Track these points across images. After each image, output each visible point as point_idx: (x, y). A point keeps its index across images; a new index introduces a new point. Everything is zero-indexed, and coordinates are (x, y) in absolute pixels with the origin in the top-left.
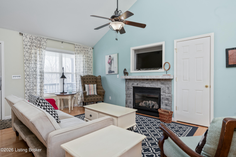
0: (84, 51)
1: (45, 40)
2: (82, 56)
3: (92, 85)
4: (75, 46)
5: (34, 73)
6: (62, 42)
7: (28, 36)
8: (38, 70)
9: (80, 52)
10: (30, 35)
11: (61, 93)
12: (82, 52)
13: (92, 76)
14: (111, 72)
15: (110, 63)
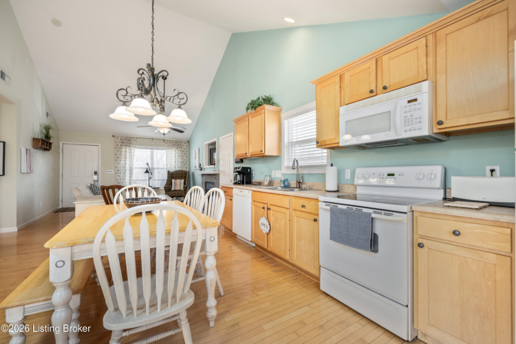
0: (176, 146)
2: (174, 150)
4: (166, 141)
6: (152, 139)
7: (119, 138)
8: (128, 166)
12: (174, 147)
13: (182, 171)
14: (195, 167)
15: (195, 158)
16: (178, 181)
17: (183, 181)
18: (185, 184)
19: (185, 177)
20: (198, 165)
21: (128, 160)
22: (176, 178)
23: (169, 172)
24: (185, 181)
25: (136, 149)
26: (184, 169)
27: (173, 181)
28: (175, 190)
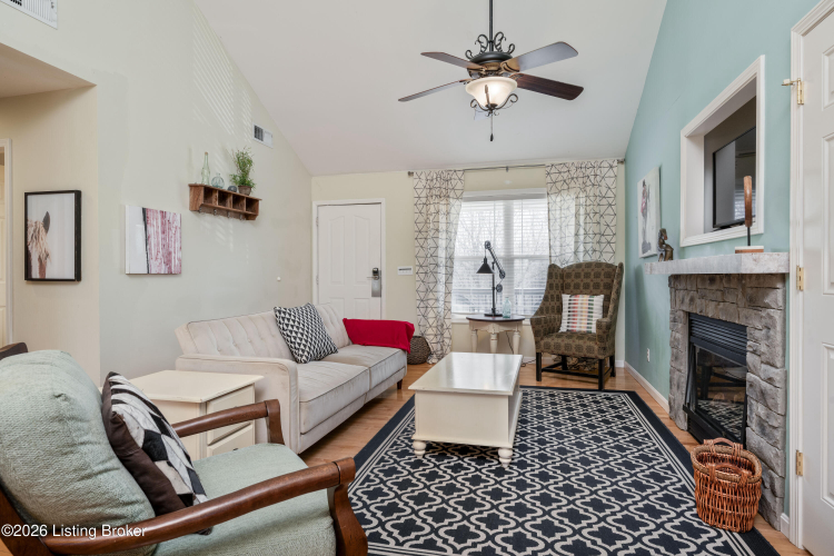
0: (581, 180)
1: (460, 174)
2: (574, 196)
3: (587, 297)
4: (548, 169)
5: (431, 260)
6: (507, 168)
7: (423, 177)
8: (442, 254)
9: (565, 187)
10: (427, 172)
11: (486, 315)
12: (572, 184)
13: (599, 264)
14: (646, 247)
15: (644, 211)
16: (583, 300)
17: (598, 300)
18: (605, 310)
19: (609, 287)
20: (653, 239)
21: (443, 235)
22: (576, 290)
23: (552, 267)
24: (607, 299)
25: (465, 206)
26: (607, 258)
27: (566, 298)
28: (571, 334)
